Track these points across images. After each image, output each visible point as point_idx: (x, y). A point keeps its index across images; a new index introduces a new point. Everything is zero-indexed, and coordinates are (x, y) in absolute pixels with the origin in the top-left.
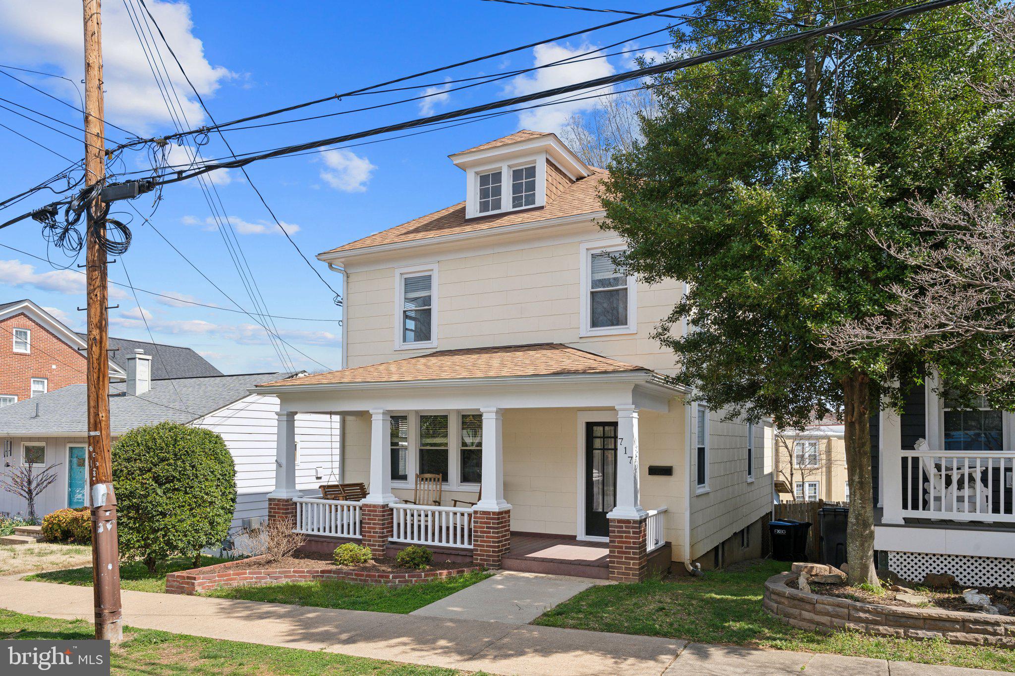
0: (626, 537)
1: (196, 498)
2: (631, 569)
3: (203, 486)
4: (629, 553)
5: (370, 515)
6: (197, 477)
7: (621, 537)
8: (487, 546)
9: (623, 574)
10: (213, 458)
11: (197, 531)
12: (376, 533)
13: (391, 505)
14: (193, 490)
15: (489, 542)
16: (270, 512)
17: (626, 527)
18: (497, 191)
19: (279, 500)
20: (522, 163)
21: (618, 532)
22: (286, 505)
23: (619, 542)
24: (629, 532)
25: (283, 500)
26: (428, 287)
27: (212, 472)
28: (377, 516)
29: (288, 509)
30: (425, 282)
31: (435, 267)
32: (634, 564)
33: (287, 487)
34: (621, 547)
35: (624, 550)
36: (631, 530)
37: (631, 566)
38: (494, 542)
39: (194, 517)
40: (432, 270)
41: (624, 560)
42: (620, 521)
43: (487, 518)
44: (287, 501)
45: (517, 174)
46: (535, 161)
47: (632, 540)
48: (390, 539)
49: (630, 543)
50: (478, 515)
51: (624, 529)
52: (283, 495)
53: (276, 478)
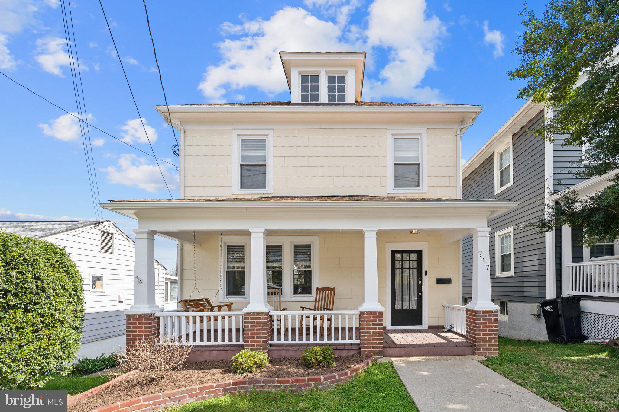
0: (489, 323)
1: (42, 317)
2: (492, 346)
3: (53, 302)
4: (491, 334)
5: (253, 322)
6: (44, 291)
7: (486, 323)
8: (374, 340)
9: (487, 350)
10: (61, 271)
11: (44, 357)
12: (261, 338)
13: (272, 312)
14: (38, 306)
15: (376, 336)
16: (128, 328)
17: (489, 316)
18: (316, 89)
19: (140, 315)
20: (336, 71)
21: (483, 320)
22: (149, 320)
23: (483, 327)
24: (491, 319)
25: (146, 315)
26: (264, 148)
27: (63, 287)
28: (261, 323)
29: (151, 323)
30: (261, 143)
31: (271, 133)
32: (495, 342)
33: (148, 303)
34: (486, 331)
35: (487, 332)
36: (493, 318)
37: (493, 344)
38: (379, 336)
39: (40, 339)
40: (267, 135)
41: (487, 340)
42: (484, 312)
43: (373, 317)
44: (151, 315)
45: (331, 79)
46: (346, 72)
47: (493, 325)
48: (270, 342)
49: (492, 327)
50: (365, 315)
51: (487, 317)
52: (145, 309)
53: (134, 295)
